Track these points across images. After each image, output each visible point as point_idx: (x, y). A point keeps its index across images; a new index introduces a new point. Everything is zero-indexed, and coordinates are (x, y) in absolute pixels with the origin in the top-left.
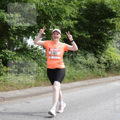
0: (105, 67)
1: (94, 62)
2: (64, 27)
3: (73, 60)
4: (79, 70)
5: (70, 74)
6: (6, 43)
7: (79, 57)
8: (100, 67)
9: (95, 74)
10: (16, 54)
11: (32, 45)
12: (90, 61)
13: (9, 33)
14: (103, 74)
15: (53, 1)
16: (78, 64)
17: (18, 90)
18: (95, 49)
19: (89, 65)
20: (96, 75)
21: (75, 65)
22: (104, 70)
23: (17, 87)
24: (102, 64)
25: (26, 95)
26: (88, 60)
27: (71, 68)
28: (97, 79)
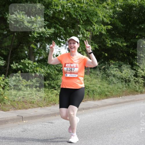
0: (144, 82)
1: (131, 76)
2: (95, 33)
3: (105, 72)
4: (112, 84)
5: (101, 89)
6: (26, 52)
7: (113, 69)
8: (137, 82)
9: (131, 90)
10: (38, 65)
11: (57, 54)
12: (126, 74)
13: (29, 40)
14: (141, 90)
15: (82, 1)
16: (111, 78)
17: (40, 108)
18: (132, 59)
19: (125, 78)
20: (133, 90)
21: (108, 79)
22: (142, 84)
23: (38, 104)
24: (140, 77)
25: (49, 113)
26: (123, 73)
27: (102, 82)
28: (134, 96)
